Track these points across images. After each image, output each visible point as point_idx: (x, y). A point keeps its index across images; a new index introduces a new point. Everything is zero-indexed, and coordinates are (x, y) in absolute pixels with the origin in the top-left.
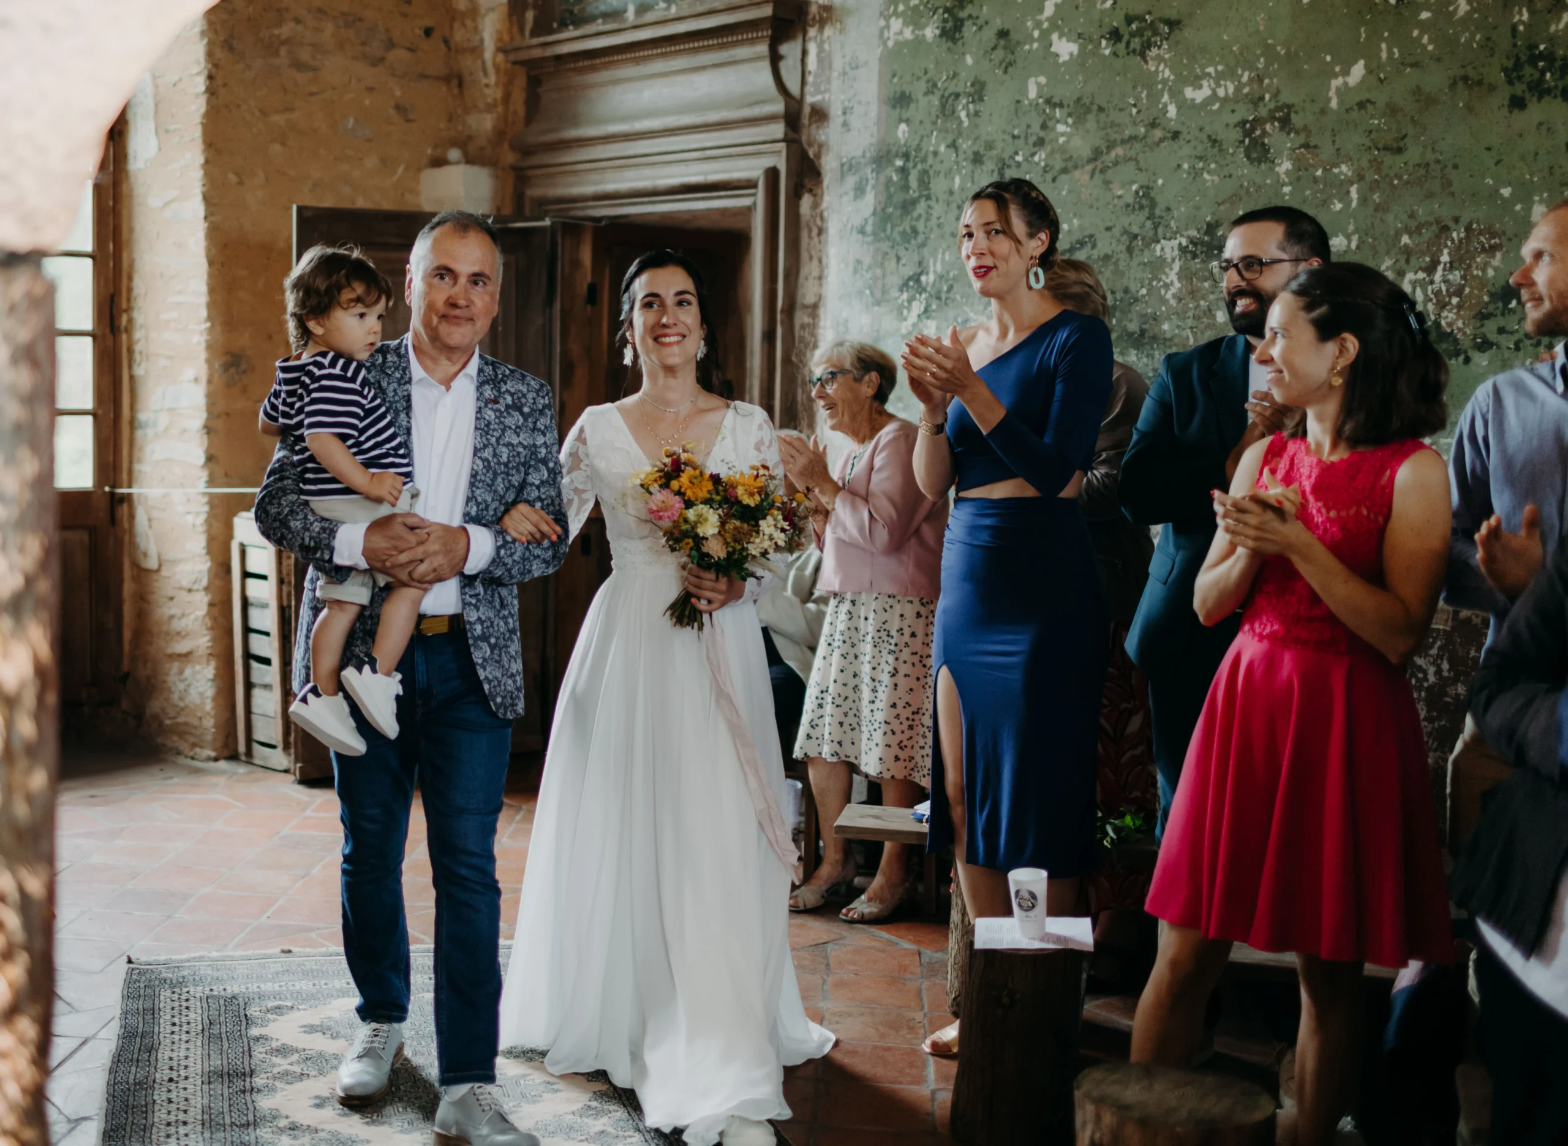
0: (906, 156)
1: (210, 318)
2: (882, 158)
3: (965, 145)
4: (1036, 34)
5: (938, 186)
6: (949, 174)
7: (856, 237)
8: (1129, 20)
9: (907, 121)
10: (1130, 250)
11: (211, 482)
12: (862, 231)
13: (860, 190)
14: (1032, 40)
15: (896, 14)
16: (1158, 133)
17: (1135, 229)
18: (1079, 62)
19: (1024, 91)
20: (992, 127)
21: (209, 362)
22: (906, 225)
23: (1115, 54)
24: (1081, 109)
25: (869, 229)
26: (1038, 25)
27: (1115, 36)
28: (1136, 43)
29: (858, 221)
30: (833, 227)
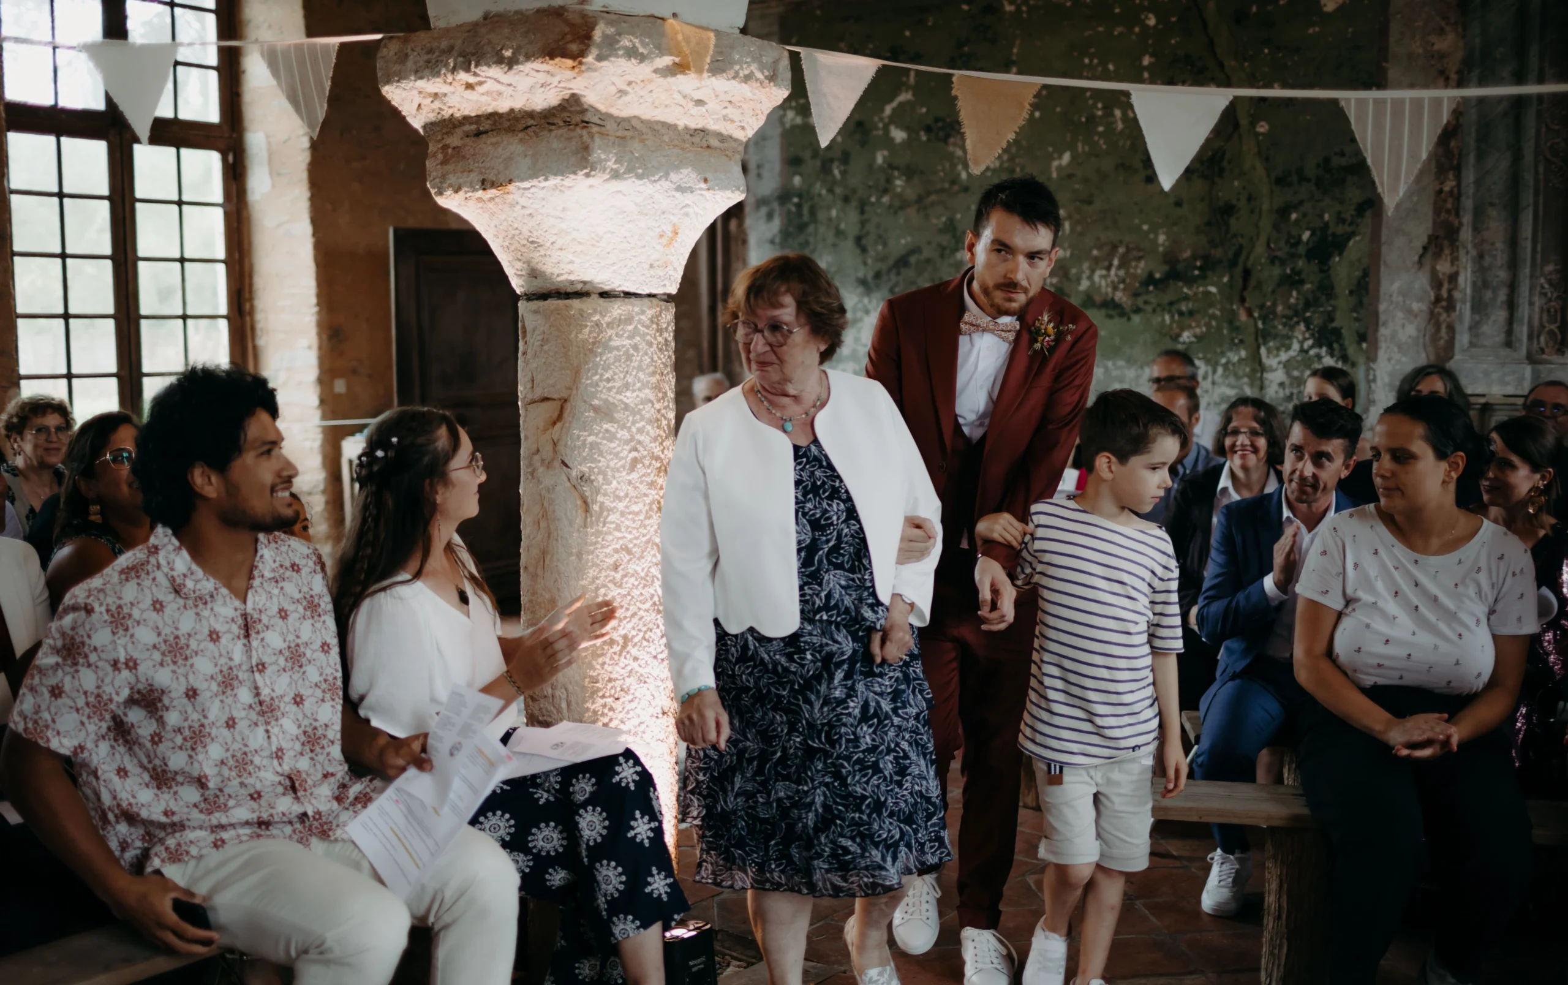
0: (800, 196)
1: (318, 304)
2: (784, 196)
3: (838, 190)
4: (881, 125)
5: (821, 215)
6: (829, 208)
7: (768, 246)
8: (937, 120)
9: (801, 174)
10: (942, 256)
11: (324, 417)
12: (772, 242)
13: (770, 216)
14: (877, 129)
15: (791, 108)
16: (956, 188)
17: (945, 243)
18: (907, 144)
19: (874, 158)
20: (854, 181)
21: (319, 334)
22: (801, 239)
23: (929, 140)
24: (909, 172)
25: (777, 240)
26: (881, 120)
27: (928, 129)
28: (941, 134)
29: (769, 236)
30: (753, 239)
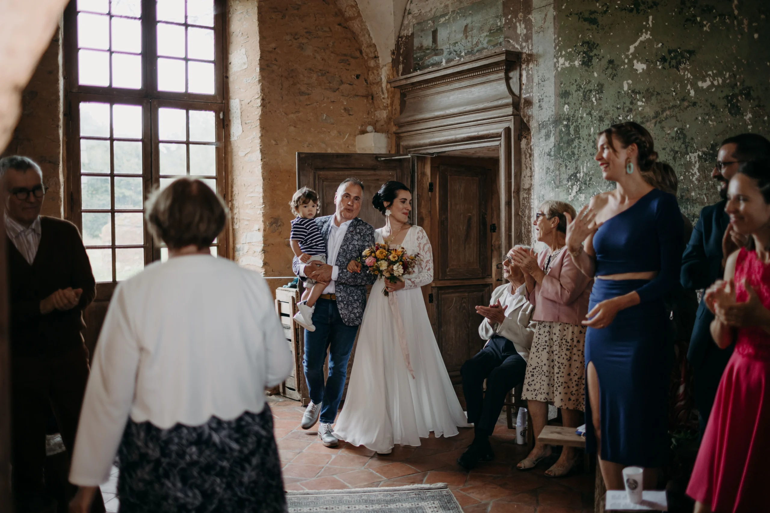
0: (568, 120)
1: (264, 203)
2: (557, 120)
3: (595, 113)
4: (626, 61)
5: (584, 133)
6: (588, 127)
7: (546, 157)
8: (670, 52)
9: (568, 104)
10: (674, 158)
11: (266, 274)
12: (549, 155)
13: (548, 136)
14: (625, 64)
15: (561, 56)
16: (686, 104)
17: (677, 149)
18: (646, 73)
19: (622, 87)
20: (607, 105)
21: (264, 222)
22: (569, 151)
23: (664, 68)
24: (648, 95)
25: (552, 153)
26: (627, 57)
27: (663, 60)
28: (674, 62)
29: (547, 150)
30: (536, 154)
